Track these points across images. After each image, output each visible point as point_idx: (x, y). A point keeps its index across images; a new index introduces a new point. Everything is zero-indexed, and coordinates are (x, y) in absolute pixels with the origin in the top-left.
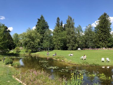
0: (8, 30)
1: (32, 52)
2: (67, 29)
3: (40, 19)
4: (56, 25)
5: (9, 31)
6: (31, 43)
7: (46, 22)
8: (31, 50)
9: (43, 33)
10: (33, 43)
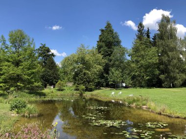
0: (51, 53)
1: (88, 90)
2: (160, 42)
3: (104, 29)
4: (136, 38)
5: (53, 55)
6: (85, 74)
7: (116, 33)
8: (84, 87)
9: (109, 55)
10: (90, 73)
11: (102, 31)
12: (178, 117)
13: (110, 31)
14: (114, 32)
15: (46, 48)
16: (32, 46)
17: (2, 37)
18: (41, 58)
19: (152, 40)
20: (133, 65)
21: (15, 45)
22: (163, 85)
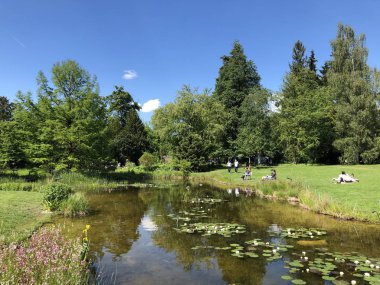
0: (133, 104)
1: (196, 169)
2: (333, 77)
3: (229, 55)
4: (289, 70)
5: (136, 106)
6: (191, 139)
7: (250, 63)
8: (189, 163)
9: (238, 104)
10: (200, 138)
11: (226, 59)
12: (352, 219)
13: (240, 59)
14: (248, 60)
15: (124, 93)
16: (94, 90)
17: (41, 74)
18: (115, 112)
19: (321, 74)
20: (283, 122)
21: (64, 89)
22: (340, 159)
